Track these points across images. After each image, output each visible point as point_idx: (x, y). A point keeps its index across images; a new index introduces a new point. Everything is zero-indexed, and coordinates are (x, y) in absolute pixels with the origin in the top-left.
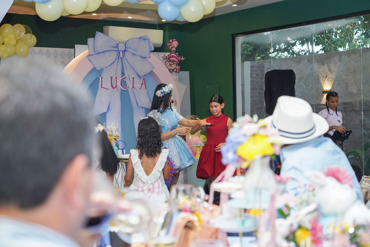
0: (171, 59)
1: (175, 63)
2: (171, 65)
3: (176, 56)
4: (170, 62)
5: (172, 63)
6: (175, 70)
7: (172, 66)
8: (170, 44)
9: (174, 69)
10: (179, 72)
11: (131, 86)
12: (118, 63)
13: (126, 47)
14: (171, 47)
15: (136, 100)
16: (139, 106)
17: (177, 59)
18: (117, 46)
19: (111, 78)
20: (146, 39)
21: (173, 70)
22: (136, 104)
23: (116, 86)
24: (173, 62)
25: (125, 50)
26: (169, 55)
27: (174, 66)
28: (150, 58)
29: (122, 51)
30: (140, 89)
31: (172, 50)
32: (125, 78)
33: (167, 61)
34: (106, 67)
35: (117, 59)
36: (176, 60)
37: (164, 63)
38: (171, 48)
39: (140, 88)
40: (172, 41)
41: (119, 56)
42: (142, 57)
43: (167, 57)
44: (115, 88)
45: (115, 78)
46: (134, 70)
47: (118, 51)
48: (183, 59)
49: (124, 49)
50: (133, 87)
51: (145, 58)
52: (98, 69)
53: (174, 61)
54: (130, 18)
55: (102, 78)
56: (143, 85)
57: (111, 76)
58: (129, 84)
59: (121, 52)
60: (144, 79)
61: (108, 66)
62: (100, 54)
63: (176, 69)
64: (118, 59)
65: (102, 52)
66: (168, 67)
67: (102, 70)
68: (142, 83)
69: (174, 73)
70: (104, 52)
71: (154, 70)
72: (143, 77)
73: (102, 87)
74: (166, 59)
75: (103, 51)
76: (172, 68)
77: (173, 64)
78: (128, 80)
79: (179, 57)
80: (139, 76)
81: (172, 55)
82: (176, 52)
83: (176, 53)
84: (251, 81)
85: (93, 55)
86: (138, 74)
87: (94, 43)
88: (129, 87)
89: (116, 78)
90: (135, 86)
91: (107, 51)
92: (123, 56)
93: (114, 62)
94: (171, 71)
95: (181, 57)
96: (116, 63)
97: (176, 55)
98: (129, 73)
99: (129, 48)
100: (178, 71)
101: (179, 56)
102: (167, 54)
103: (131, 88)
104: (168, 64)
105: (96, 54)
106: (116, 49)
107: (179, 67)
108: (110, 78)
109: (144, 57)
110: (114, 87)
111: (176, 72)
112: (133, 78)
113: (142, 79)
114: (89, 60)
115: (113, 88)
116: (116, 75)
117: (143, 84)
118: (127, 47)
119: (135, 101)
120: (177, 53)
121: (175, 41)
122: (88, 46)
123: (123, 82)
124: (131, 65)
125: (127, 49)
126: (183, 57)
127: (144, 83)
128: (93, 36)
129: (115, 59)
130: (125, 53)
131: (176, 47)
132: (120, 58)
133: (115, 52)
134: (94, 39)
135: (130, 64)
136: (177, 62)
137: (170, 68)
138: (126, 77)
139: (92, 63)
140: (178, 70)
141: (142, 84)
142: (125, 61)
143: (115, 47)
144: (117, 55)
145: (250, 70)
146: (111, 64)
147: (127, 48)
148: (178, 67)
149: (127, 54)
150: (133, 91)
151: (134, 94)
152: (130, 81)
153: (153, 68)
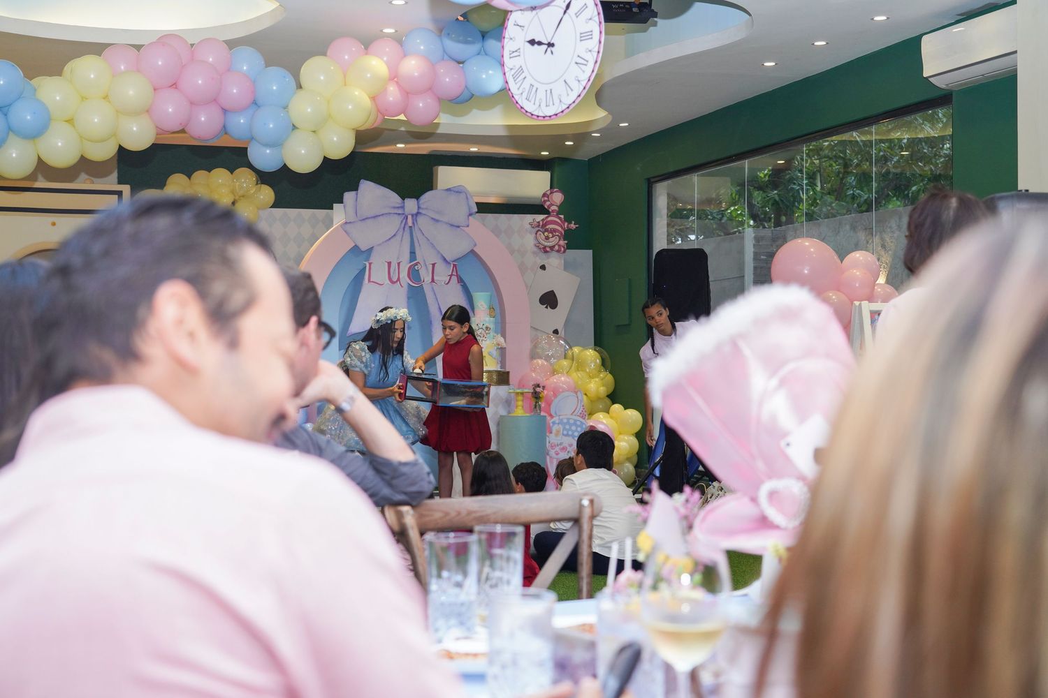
0: (547, 227)
1: (557, 234)
2: (547, 238)
3: (559, 221)
4: (546, 234)
5: (551, 235)
6: (557, 247)
7: (551, 240)
8: (546, 199)
9: (554, 246)
10: (564, 252)
11: (428, 279)
12: (403, 236)
13: (419, 208)
14: (548, 203)
17: (561, 227)
18: (402, 205)
19: (389, 264)
20: (460, 192)
21: (552, 248)
23: (399, 279)
24: (552, 233)
25: (418, 213)
26: (543, 220)
27: (553, 241)
28: (468, 226)
29: (412, 215)
30: (447, 284)
31: (550, 210)
32: (416, 264)
33: (539, 230)
34: (379, 245)
35: (401, 230)
36: (560, 229)
37: (534, 235)
38: (549, 207)
40: (551, 193)
41: (405, 225)
42: (452, 225)
43: (539, 222)
44: (397, 281)
45: (397, 264)
46: (436, 249)
47: (403, 214)
48: (573, 226)
49: (415, 211)
50: (433, 280)
51: (459, 227)
52: (363, 249)
53: (555, 230)
54: (474, 149)
55: (370, 264)
56: (453, 277)
57: (388, 261)
58: (425, 276)
59: (410, 217)
60: (455, 266)
61: (383, 243)
62: (369, 221)
63: (559, 245)
64: (404, 229)
65: (372, 217)
66: (544, 243)
67: (371, 250)
68: (450, 273)
69: (554, 254)
70: (377, 216)
72: (453, 261)
73: (369, 281)
74: (538, 226)
75: (373, 215)
76: (551, 244)
77: (552, 237)
78: (424, 268)
79: (566, 224)
80: (445, 259)
81: (550, 219)
82: (558, 213)
83: (560, 216)
84: (755, 268)
85: (354, 222)
86: (444, 257)
87: (356, 200)
88: (424, 281)
89: (399, 264)
90: (435, 278)
91: (383, 215)
92: (413, 223)
93: (394, 235)
94: (548, 249)
95: (570, 223)
96: (398, 237)
97: (560, 218)
98: (426, 255)
99: (426, 209)
100: (562, 249)
101: (566, 220)
102: (540, 217)
103: (428, 282)
104: (541, 237)
105: (361, 220)
106: (400, 211)
107: (566, 242)
108: (386, 264)
109: (456, 225)
110: (395, 280)
111: (558, 251)
112: (434, 265)
113: (452, 266)
114: (346, 232)
115: (393, 282)
116: (398, 258)
117: (454, 275)
118: (422, 206)
120: (562, 216)
121: (555, 192)
122: (344, 207)
123: (414, 273)
124: (429, 240)
125: (421, 211)
126: (573, 222)
127: (455, 273)
128: (355, 188)
129: (398, 230)
130: (418, 220)
131: (559, 204)
132: (407, 228)
133: (396, 216)
134: (357, 194)
135: (427, 238)
136: (561, 233)
137: (546, 244)
138: (419, 263)
139: (351, 238)
140: (564, 247)
141: (451, 276)
142: (416, 233)
143: (398, 207)
144: (402, 222)
145: (754, 245)
146: (390, 239)
147: (423, 209)
148: (562, 243)
149: (420, 220)
150: (433, 288)
151: (435, 294)
152: (427, 269)
153: (475, 245)
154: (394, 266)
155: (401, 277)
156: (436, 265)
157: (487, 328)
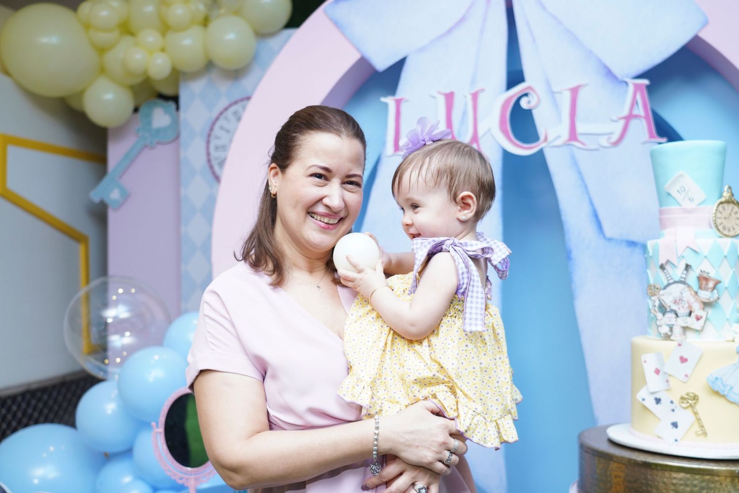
11: (564, 132)
12: (485, 19)
15: (592, 204)
16: (609, 233)
19: (449, 98)
22: (589, 230)
23: (475, 139)
30: (617, 143)
32: (523, 94)
34: (421, 50)
39: (615, 138)
45: (469, 98)
46: (581, 46)
50: (573, 135)
52: (381, 63)
55: (398, 102)
56: (634, 123)
57: (448, 91)
58: (552, 124)
60: (640, 88)
61: (433, 42)
67: (398, 67)
68: (626, 112)
71: (708, 36)
72: (634, 78)
73: (397, 147)
78: (546, 102)
80: (609, 73)
86: (606, 69)
88: (546, 139)
89: (475, 96)
90: (580, 128)
93: (463, 20)
98: (551, 67)
103: (559, 142)
108: (441, 101)
112: (575, 91)
113: (631, 89)
114: (336, 23)
116: (473, 82)
117: (637, 117)
119: (586, 208)
124: (560, 23)
127: (640, 110)
129: (473, 5)
135: (554, 17)
138: (530, 88)
139: (350, 40)
141: (629, 118)
146: (450, 31)
150: (573, 157)
151: (580, 173)
152: (556, 105)
153: (706, 23)
154: (462, 102)
155: (480, 133)
156: (582, 94)
157: (703, 279)
